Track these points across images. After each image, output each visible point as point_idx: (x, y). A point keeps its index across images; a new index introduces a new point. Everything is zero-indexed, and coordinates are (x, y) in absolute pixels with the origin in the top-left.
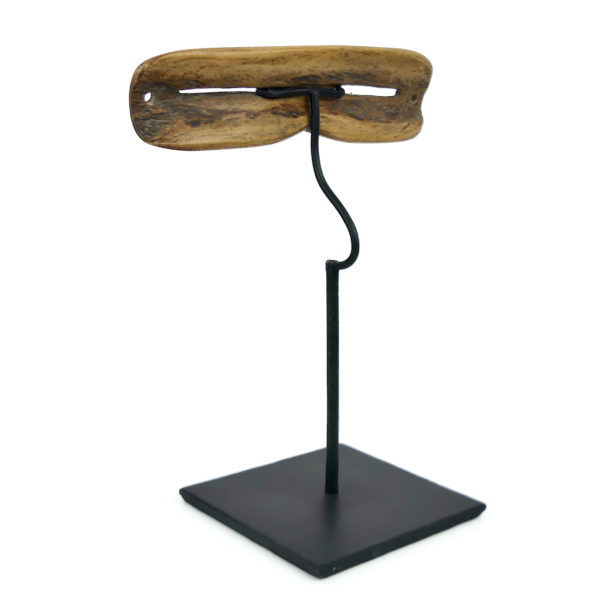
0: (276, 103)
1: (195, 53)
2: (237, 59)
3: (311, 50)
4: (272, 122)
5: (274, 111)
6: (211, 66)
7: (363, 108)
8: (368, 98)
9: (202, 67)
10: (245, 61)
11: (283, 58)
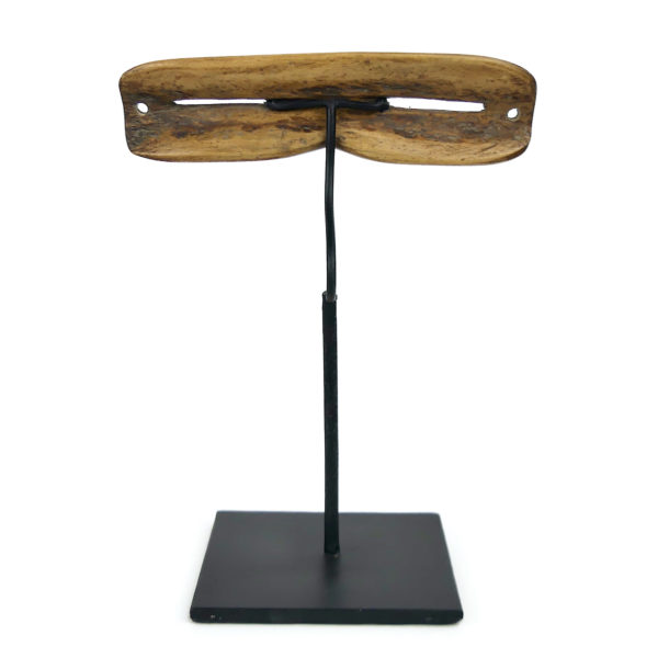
0: (286, 116)
1: (166, 65)
2: (213, 69)
3: (313, 58)
4: (275, 136)
5: (281, 125)
6: (187, 76)
7: (422, 125)
8: (431, 113)
9: (179, 78)
10: (226, 71)
11: (275, 67)
